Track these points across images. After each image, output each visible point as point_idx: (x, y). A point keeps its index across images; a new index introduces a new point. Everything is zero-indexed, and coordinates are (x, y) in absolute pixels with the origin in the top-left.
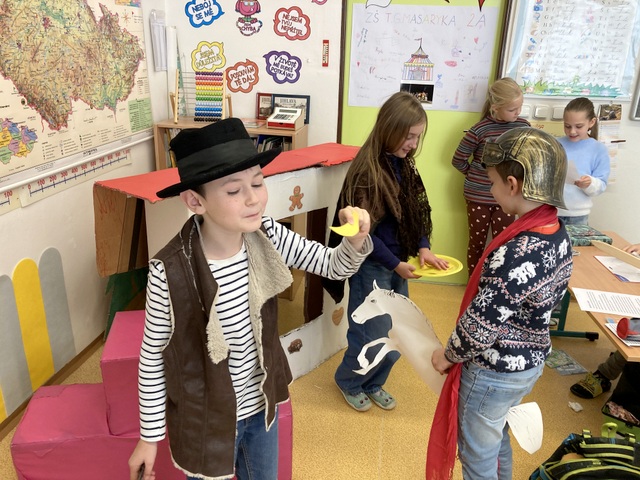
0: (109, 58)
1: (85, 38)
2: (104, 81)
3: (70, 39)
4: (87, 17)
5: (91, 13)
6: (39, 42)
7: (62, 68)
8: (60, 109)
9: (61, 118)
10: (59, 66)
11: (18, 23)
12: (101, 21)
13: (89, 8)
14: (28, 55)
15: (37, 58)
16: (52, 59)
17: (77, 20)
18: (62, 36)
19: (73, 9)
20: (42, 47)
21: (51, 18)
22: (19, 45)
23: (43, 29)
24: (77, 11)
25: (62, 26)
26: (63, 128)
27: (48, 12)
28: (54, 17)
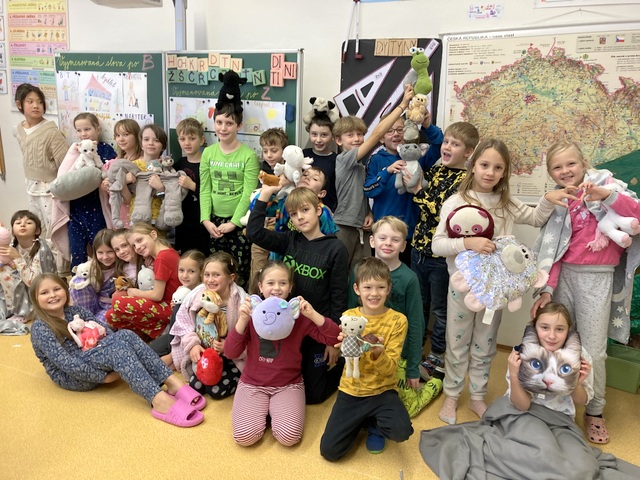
0: (621, 124)
1: (583, 108)
2: (602, 145)
3: (559, 109)
4: (593, 90)
5: (601, 87)
6: (514, 112)
7: (541, 131)
8: (524, 160)
9: (525, 167)
10: (537, 129)
11: (495, 100)
12: (618, 92)
13: (599, 83)
14: (499, 121)
15: (509, 123)
16: (529, 124)
17: (576, 93)
18: (548, 108)
19: (571, 86)
20: (519, 115)
21: (537, 95)
22: (492, 115)
23: (523, 103)
24: (577, 86)
25: (551, 100)
26: (524, 174)
27: (534, 90)
28: (543, 94)
